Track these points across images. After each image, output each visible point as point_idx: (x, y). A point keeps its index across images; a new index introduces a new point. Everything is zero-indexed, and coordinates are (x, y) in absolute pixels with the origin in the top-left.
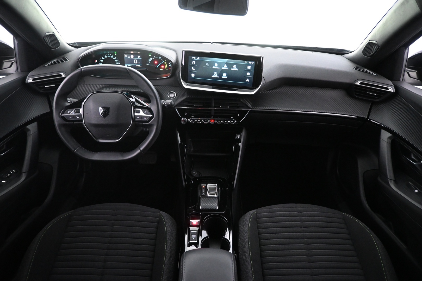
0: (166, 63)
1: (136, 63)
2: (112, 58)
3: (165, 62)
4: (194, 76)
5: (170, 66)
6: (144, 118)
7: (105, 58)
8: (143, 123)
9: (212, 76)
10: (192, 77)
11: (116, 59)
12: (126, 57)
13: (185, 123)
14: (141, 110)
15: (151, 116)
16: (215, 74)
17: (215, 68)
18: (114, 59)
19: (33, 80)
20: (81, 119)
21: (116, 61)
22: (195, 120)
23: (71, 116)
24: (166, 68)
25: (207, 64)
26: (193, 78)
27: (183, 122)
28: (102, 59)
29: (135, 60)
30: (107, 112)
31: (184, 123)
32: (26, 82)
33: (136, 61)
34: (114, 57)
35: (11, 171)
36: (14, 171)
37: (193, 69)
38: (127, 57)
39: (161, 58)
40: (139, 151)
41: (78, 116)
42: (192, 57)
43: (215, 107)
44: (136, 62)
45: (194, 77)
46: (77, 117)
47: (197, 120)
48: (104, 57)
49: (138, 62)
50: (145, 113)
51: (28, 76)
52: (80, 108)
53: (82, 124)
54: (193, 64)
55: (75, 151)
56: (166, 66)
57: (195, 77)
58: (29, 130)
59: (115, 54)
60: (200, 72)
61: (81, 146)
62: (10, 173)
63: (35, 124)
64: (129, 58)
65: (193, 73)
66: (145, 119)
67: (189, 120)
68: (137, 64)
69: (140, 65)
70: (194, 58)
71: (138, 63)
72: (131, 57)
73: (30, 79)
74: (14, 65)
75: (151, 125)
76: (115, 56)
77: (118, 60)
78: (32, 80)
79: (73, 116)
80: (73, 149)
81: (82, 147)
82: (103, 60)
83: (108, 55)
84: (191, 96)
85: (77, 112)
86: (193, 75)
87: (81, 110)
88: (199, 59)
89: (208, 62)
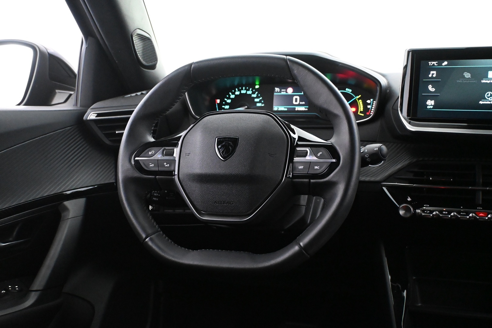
0: (360, 102)
1: (297, 103)
2: (250, 95)
3: (359, 99)
4: (433, 104)
5: (369, 107)
6: (316, 167)
7: (236, 96)
8: (312, 181)
9: (481, 102)
10: (428, 107)
11: (257, 97)
12: (277, 92)
13: (408, 215)
14: (308, 149)
15: (334, 160)
16: (489, 95)
17: (488, 82)
18: (254, 96)
19: (99, 115)
20: (172, 169)
21: (256, 100)
22: (433, 211)
23: (153, 161)
24: (361, 112)
25: (467, 75)
26: (430, 111)
27: (404, 212)
28: (229, 98)
29: (295, 97)
30: (231, 146)
31: (405, 214)
32: (84, 118)
33: (296, 99)
34: (253, 93)
35: (10, 286)
36: (17, 288)
37: (430, 88)
38: (280, 92)
39: (351, 91)
40: (297, 248)
41: (168, 161)
42: (430, 63)
43: (485, 184)
44: (296, 101)
45: (432, 107)
46: (165, 164)
47: (441, 212)
48: (233, 93)
49: (300, 101)
50: (319, 155)
51: (91, 107)
52: (176, 145)
53: (173, 180)
54: (432, 77)
55: (147, 240)
56: (361, 108)
57: (435, 107)
58: (66, 209)
59: (257, 87)
60: (449, 95)
61: (161, 232)
62: (7, 290)
63: (81, 202)
64: (283, 93)
65: (431, 98)
66: (317, 169)
67: (418, 211)
68: (299, 105)
69: (305, 108)
70: (434, 64)
71: (301, 103)
72: (287, 92)
73: (93, 114)
74: (72, 98)
75: (332, 185)
76: (257, 90)
77: (261, 98)
78: (96, 115)
79: (158, 162)
80: (144, 236)
81: (164, 235)
82: (232, 99)
83: (243, 90)
84: (421, 159)
85: (166, 155)
86: (430, 103)
87: (177, 151)
88: (445, 65)
89: (468, 70)
